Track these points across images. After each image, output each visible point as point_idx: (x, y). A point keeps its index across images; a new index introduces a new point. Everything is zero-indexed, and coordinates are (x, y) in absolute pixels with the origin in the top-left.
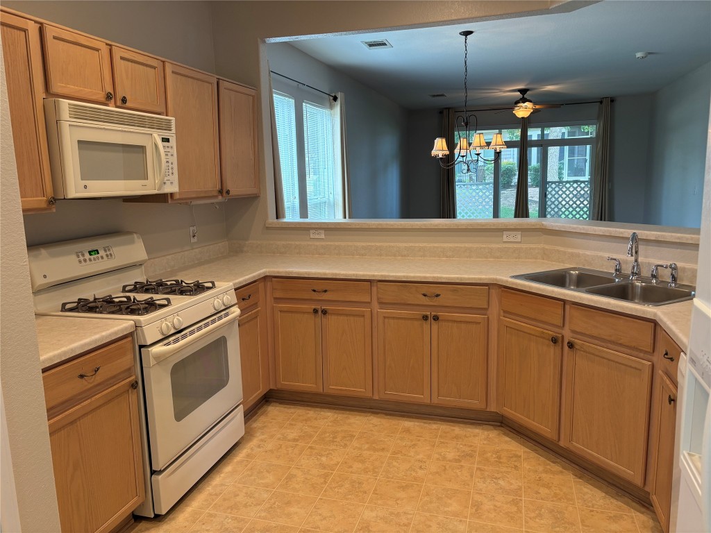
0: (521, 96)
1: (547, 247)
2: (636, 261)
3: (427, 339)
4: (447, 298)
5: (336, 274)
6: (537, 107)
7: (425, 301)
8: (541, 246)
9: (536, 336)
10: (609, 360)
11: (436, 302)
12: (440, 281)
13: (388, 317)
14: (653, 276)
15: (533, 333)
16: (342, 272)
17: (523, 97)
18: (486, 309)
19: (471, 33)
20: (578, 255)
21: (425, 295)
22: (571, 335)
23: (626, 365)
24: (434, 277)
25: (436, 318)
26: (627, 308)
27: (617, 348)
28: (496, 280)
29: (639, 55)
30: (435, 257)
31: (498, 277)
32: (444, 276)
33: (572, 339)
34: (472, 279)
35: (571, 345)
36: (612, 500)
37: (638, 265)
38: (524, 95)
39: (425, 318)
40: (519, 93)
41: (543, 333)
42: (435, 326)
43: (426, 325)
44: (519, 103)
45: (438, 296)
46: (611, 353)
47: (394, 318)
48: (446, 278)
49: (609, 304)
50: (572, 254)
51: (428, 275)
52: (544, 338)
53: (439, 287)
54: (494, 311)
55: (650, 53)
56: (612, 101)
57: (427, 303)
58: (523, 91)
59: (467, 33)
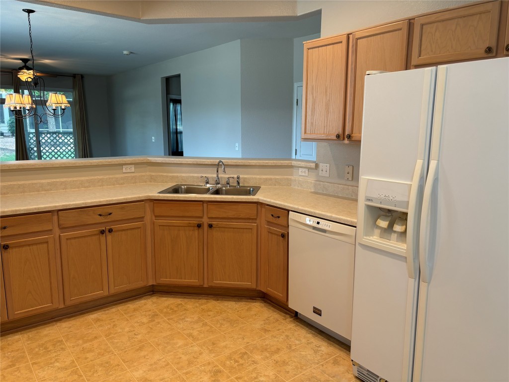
0: (23, 64)
1: (153, 174)
2: (218, 176)
3: (104, 247)
4: (117, 214)
5: (16, 211)
6: (38, 74)
7: (102, 219)
8: (148, 173)
9: (184, 226)
10: (234, 228)
11: (109, 219)
12: (111, 202)
13: (70, 239)
14: (228, 184)
15: (182, 225)
16: (22, 208)
17: (25, 65)
18: (143, 217)
19: (33, 11)
20: (177, 177)
21: (100, 215)
22: (208, 220)
23: (244, 229)
24: (107, 201)
25: (110, 231)
26: (243, 198)
27: (237, 221)
28: (149, 196)
29: (125, 52)
30: (75, 188)
31: (150, 195)
32: (114, 199)
33: (210, 223)
34: (134, 198)
35: (210, 226)
36: (241, 303)
37: (218, 178)
38: (26, 64)
39: (102, 232)
40: (21, 61)
41: (189, 223)
42: (109, 237)
43: (103, 238)
44: (23, 69)
45: (110, 214)
46: (234, 224)
47: (75, 238)
48: (116, 200)
49: (233, 198)
50: (173, 177)
51: (102, 200)
52: (191, 226)
53: (112, 207)
54: (148, 217)
55: (131, 53)
56: (82, 76)
57: (103, 221)
58: (25, 61)
59: (30, 11)
